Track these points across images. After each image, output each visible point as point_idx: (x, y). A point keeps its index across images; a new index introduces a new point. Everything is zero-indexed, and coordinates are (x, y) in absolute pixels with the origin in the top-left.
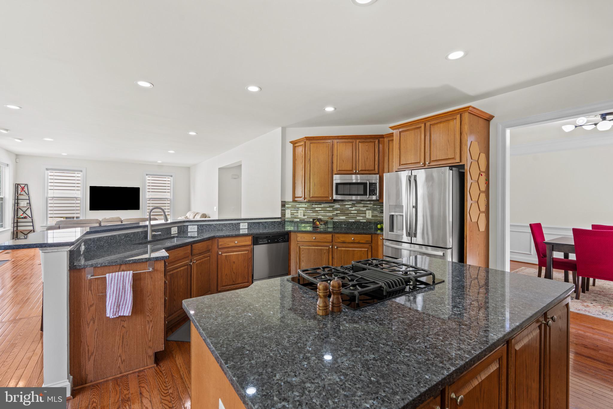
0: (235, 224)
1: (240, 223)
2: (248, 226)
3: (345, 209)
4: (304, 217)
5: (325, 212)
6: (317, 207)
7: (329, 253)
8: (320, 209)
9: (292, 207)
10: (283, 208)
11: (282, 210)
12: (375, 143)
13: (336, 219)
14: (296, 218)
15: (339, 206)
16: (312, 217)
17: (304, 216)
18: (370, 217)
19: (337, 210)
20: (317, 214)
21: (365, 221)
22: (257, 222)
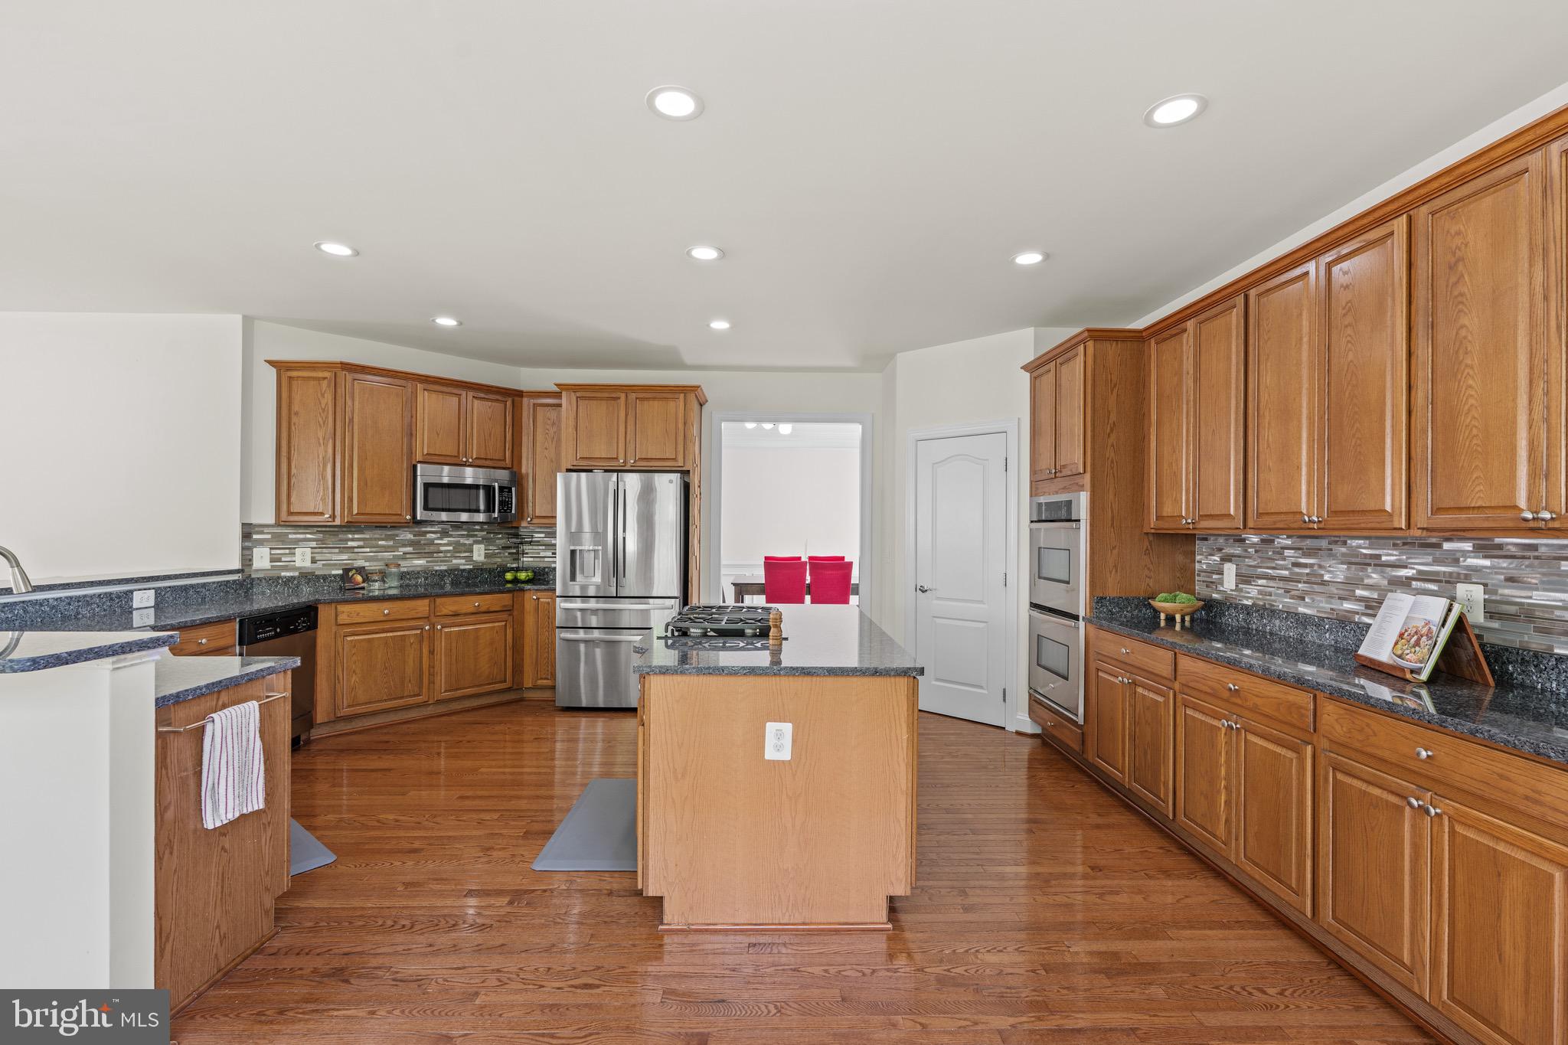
0: (119, 595)
1: (132, 592)
2: (156, 598)
3: (426, 542)
4: (314, 565)
5: (374, 550)
6: (353, 540)
7: (421, 642)
8: (361, 543)
9: (276, 537)
10: (247, 544)
11: (243, 548)
12: (506, 405)
13: (406, 565)
14: (286, 568)
15: (410, 536)
16: (335, 565)
17: (314, 561)
18: (482, 558)
19: (404, 546)
20: (353, 556)
21: (471, 567)
22: (181, 586)
